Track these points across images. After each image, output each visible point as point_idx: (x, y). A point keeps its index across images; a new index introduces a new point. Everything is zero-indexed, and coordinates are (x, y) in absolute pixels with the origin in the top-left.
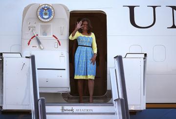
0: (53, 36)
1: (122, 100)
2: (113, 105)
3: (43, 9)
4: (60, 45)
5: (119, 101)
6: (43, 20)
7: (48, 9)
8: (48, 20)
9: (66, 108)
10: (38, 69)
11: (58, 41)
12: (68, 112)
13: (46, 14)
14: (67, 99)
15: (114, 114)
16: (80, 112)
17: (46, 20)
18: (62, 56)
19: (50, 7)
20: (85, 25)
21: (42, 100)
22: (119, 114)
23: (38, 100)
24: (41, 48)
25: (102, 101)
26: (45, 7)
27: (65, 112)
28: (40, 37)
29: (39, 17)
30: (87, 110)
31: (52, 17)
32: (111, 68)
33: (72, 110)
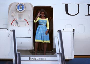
0: (25, 20)
1: (61, 54)
2: (57, 56)
3: (19, 5)
4: (28, 24)
5: (60, 54)
6: (19, 11)
7: (22, 5)
8: (22, 11)
9: (31, 58)
10: (17, 37)
11: (27, 22)
12: (33, 60)
13: (21, 8)
14: (32, 53)
15: (57, 61)
16: (39, 60)
17: (21, 11)
18: (29, 30)
19: (23, 4)
20: (42, 14)
21: (19, 54)
22: (60, 61)
23: (17, 54)
24: (18, 26)
25: (51, 54)
26: (20, 4)
27: (31, 60)
28: (18, 20)
29: (17, 9)
30: (43, 59)
31: (24, 9)
32: (55, 36)
33: (35, 59)
